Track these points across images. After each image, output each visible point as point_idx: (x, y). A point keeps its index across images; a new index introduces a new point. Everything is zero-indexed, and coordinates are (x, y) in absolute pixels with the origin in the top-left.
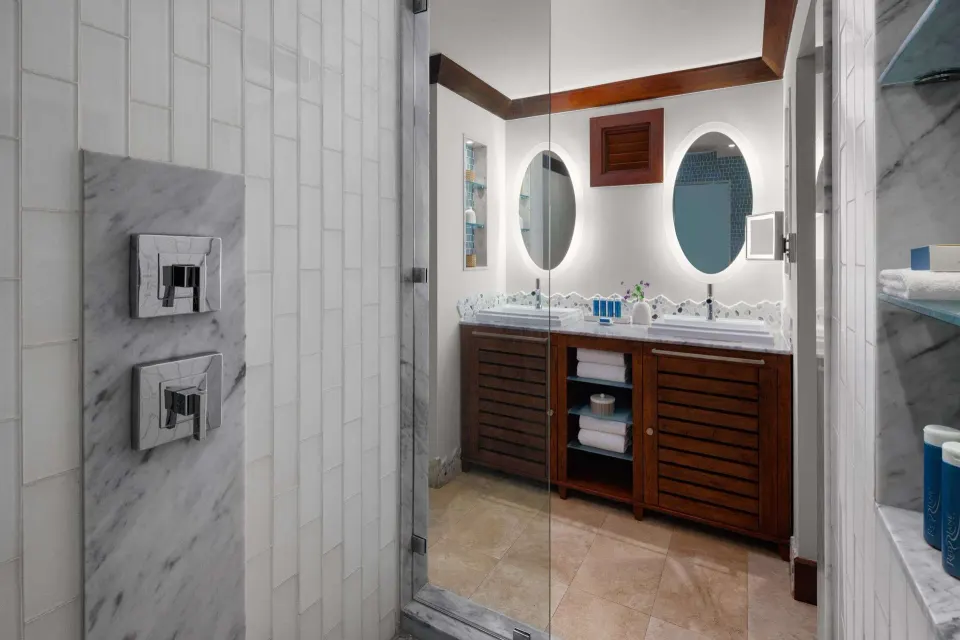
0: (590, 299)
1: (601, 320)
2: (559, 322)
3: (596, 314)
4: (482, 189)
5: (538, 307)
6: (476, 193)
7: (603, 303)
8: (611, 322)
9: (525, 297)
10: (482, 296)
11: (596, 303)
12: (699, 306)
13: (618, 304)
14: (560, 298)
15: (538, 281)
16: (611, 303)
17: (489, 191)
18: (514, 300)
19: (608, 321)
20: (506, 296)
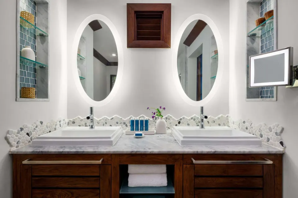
0: (127, 119)
1: (136, 135)
2: (112, 142)
3: (132, 129)
4: (43, 37)
5: (92, 127)
6: (38, 39)
7: (137, 121)
8: (143, 135)
9: (82, 120)
10: (42, 123)
11: (132, 122)
12: (189, 120)
13: (147, 122)
14: (106, 119)
15: (91, 108)
16: (142, 121)
17: (50, 38)
18: (74, 123)
19: (141, 135)
20: (67, 120)
